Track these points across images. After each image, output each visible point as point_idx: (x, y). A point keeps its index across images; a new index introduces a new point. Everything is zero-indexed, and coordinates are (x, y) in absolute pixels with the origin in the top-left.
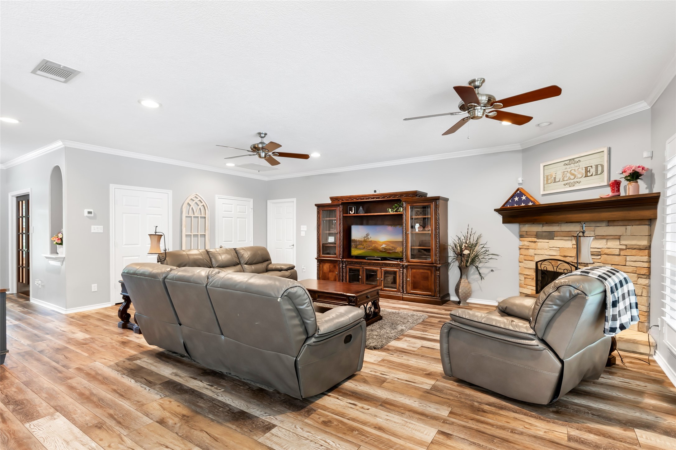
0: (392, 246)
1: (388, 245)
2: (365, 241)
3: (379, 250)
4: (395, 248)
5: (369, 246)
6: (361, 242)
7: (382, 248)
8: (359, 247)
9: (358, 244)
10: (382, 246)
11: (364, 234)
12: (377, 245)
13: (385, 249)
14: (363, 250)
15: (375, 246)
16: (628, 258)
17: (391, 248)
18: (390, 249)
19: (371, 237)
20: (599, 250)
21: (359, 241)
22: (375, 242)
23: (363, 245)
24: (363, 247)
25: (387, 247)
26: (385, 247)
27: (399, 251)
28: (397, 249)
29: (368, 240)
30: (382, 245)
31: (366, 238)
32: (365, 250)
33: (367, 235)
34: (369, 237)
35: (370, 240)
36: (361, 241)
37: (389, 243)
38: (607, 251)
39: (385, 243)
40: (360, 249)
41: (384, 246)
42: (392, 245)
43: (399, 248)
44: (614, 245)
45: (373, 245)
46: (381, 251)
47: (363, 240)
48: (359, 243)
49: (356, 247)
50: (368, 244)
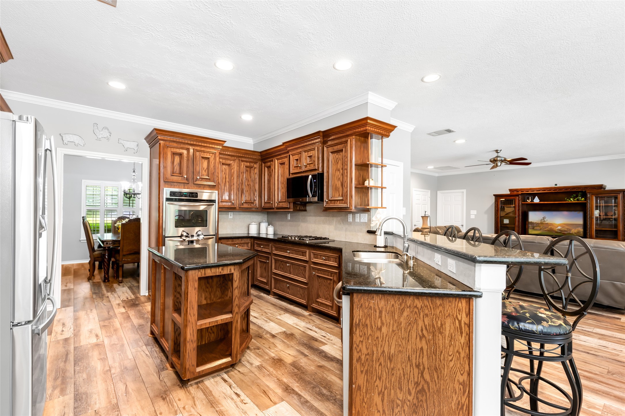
1: (563, 227)
2: (542, 223)
3: (554, 231)
4: (570, 230)
5: (546, 228)
6: (537, 224)
7: (558, 229)
8: (535, 228)
11: (541, 218)
12: (552, 227)
13: (560, 230)
14: (540, 231)
15: (551, 228)
17: (566, 229)
18: (565, 231)
21: (536, 223)
22: (551, 224)
23: (540, 227)
24: (540, 228)
25: (562, 229)
27: (574, 233)
28: (572, 230)
29: (544, 222)
30: (558, 227)
31: (542, 221)
33: (544, 218)
34: (546, 220)
35: (546, 222)
36: (538, 223)
37: (564, 225)
39: (560, 225)
40: (536, 230)
41: (559, 228)
42: (567, 227)
43: (574, 229)
45: (549, 227)
46: (557, 232)
47: (540, 222)
49: (533, 229)
50: (544, 226)
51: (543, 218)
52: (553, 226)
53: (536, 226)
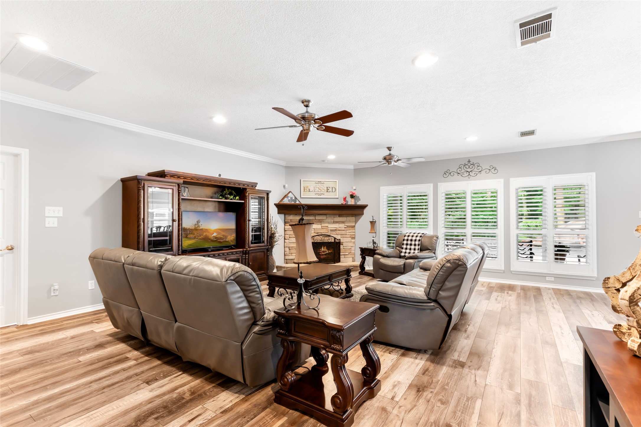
0: (223, 234)
1: (219, 233)
2: (196, 229)
3: (210, 239)
4: (226, 237)
5: (200, 235)
6: (191, 231)
7: (213, 237)
8: (189, 236)
9: (188, 233)
10: (213, 235)
11: (195, 222)
12: (208, 234)
13: (216, 238)
14: (194, 240)
15: (206, 235)
16: (347, 231)
17: (222, 236)
18: (221, 238)
19: (201, 225)
20: (336, 229)
21: (189, 229)
22: (206, 230)
23: (194, 234)
24: (194, 236)
25: (218, 236)
26: (216, 236)
27: (230, 240)
28: (228, 237)
29: (198, 228)
30: (213, 233)
31: (196, 226)
32: (196, 240)
34: (200, 224)
35: (201, 228)
36: (192, 229)
37: (220, 231)
38: (340, 229)
39: (216, 231)
40: (190, 239)
41: (215, 234)
43: (230, 236)
44: (342, 226)
45: (205, 234)
46: (213, 241)
47: (193, 228)
48: (190, 231)
49: (186, 237)
50: (198, 232)
51: (197, 222)
52: (208, 232)
53: (190, 234)
